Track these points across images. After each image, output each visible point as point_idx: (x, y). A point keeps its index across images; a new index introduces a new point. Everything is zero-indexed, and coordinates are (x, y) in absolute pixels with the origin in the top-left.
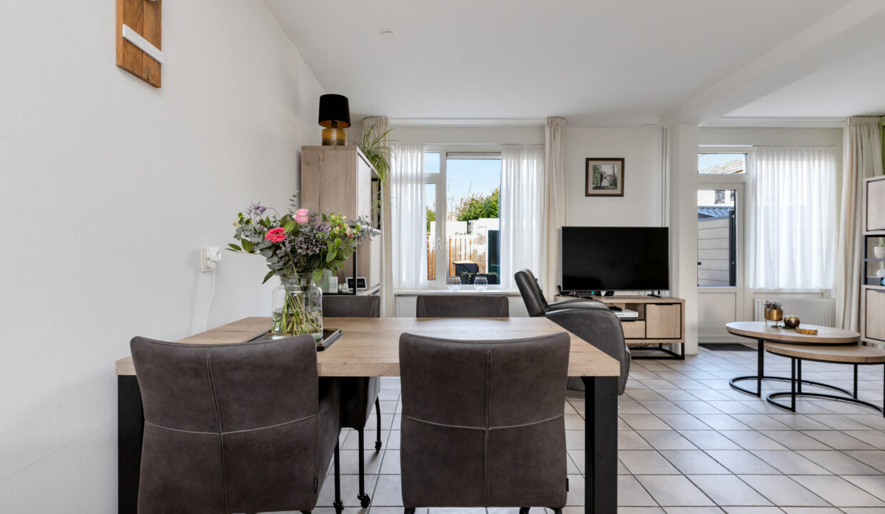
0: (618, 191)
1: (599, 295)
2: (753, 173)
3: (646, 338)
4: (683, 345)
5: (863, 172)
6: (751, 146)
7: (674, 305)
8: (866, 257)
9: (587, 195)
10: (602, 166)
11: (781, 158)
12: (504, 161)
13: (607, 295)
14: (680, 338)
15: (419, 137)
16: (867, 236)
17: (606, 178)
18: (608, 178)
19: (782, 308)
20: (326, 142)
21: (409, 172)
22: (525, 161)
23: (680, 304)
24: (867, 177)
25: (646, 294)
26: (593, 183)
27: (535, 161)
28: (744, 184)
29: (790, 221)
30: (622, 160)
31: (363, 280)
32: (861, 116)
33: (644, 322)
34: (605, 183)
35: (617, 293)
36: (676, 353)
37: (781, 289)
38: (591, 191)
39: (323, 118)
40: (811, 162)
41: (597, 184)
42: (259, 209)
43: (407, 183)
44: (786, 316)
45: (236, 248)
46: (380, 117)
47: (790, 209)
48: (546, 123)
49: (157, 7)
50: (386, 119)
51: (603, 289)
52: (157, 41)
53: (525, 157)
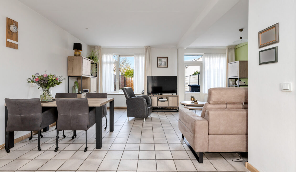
1: (158, 95)
2: (204, 61)
3: (168, 106)
4: (178, 107)
6: (203, 53)
7: (177, 97)
8: (229, 84)
9: (158, 67)
11: (212, 57)
12: (135, 58)
13: (160, 94)
15: (110, 51)
16: (229, 79)
20: (75, 55)
21: (109, 61)
22: (141, 58)
28: (202, 64)
30: (167, 57)
31: (88, 90)
32: (230, 46)
33: (168, 102)
34: (163, 64)
36: (177, 109)
39: (74, 49)
40: (220, 58)
41: (161, 64)
42: (38, 74)
43: (108, 64)
44: (195, 99)
45: (29, 82)
46: (99, 46)
48: (144, 47)
49: (17, 33)
50: (101, 46)
51: (159, 93)
52: (17, 40)
53: (141, 57)
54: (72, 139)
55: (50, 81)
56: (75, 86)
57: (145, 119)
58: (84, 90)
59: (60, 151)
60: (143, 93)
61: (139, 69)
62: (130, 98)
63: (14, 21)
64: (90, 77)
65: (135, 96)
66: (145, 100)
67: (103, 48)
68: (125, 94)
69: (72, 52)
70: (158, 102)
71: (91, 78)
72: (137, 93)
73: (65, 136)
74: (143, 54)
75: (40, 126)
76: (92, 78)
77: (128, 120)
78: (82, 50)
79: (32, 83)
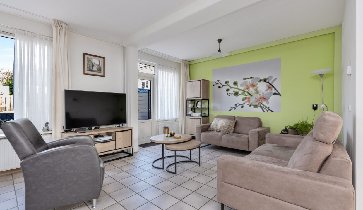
0: (102, 74)
1: (91, 129)
2: (156, 74)
3: (116, 149)
4: (133, 149)
5: (185, 79)
6: (156, 64)
7: (129, 131)
8: (187, 107)
9: (84, 73)
10: (93, 59)
11: (165, 71)
12: (18, 42)
13: (95, 128)
14: (131, 146)
16: (187, 100)
17: (95, 66)
18: (96, 66)
19: (169, 128)
23: (131, 130)
24: (187, 80)
25: (116, 126)
26: (88, 67)
27: (46, 47)
28: (154, 78)
29: (167, 94)
30: (104, 58)
33: (115, 141)
34: (95, 68)
35: (101, 127)
36: (130, 153)
37: (165, 119)
38: (86, 72)
41: (90, 68)
44: (170, 131)
47: (167, 90)
51: (93, 126)
57: (95, 201)
62: (35, 150)
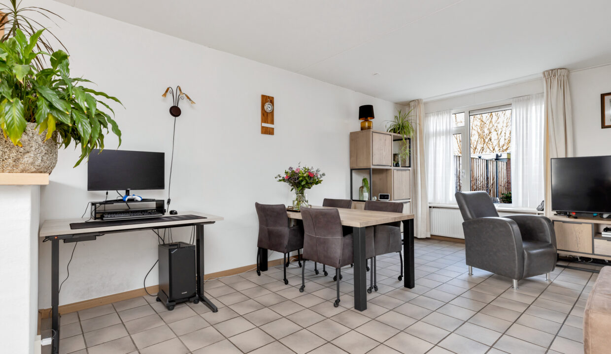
9: (604, 127)
12: (514, 110)
15: (444, 106)
20: (362, 129)
21: (442, 129)
31: (388, 195)
38: (608, 123)
39: (360, 117)
43: (440, 136)
48: (542, 75)
49: (272, 112)
50: (421, 99)
52: (272, 123)
53: (534, 104)
54: (333, 280)
55: (300, 179)
56: (362, 187)
57: (515, 281)
58: (380, 195)
59: (306, 293)
60: (543, 210)
61: (527, 139)
62: (475, 218)
63: (269, 97)
64: (393, 168)
65: (498, 216)
66: (516, 227)
67: (426, 104)
68: (461, 208)
69: (355, 124)
70: (595, 240)
71: (395, 171)
72: (523, 207)
73: (326, 274)
74: (539, 96)
75: (285, 246)
76: (398, 170)
77: (469, 274)
78: (374, 118)
79: (282, 182)
